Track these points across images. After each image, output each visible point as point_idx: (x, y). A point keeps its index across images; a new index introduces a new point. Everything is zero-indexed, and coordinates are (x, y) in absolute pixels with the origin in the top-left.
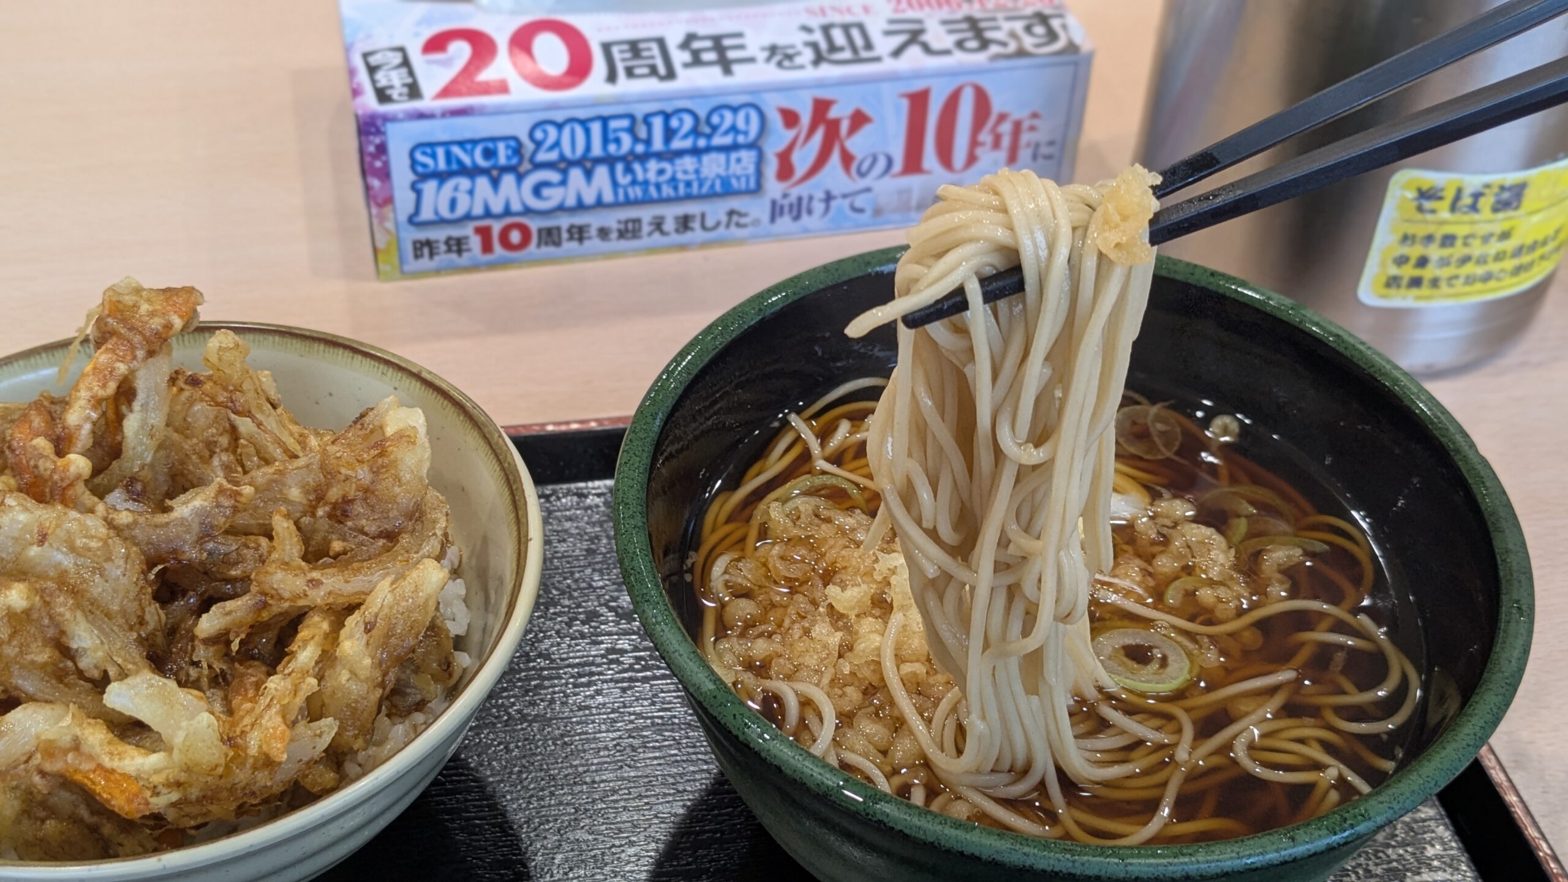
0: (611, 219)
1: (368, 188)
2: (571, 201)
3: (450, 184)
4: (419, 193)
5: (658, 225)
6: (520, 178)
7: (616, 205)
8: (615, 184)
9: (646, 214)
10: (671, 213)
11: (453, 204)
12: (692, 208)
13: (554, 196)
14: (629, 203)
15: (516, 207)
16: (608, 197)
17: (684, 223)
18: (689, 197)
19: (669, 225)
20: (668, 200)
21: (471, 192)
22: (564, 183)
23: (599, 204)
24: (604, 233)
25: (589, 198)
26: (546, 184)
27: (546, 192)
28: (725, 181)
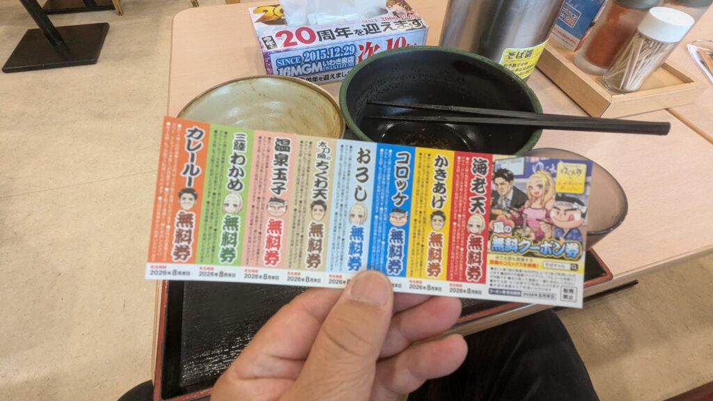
0: (322, 75)
2: (313, 72)
3: (286, 69)
4: (279, 71)
5: (333, 76)
6: (301, 66)
7: (323, 72)
8: (323, 66)
9: (330, 74)
10: (335, 73)
11: (287, 74)
12: (340, 71)
13: (309, 70)
14: (326, 71)
15: (301, 74)
16: (321, 70)
17: (338, 75)
18: (339, 69)
19: (335, 76)
20: (335, 70)
21: (291, 70)
22: (311, 67)
23: (319, 72)
24: (321, 79)
26: (307, 67)
27: (307, 69)
28: (347, 64)
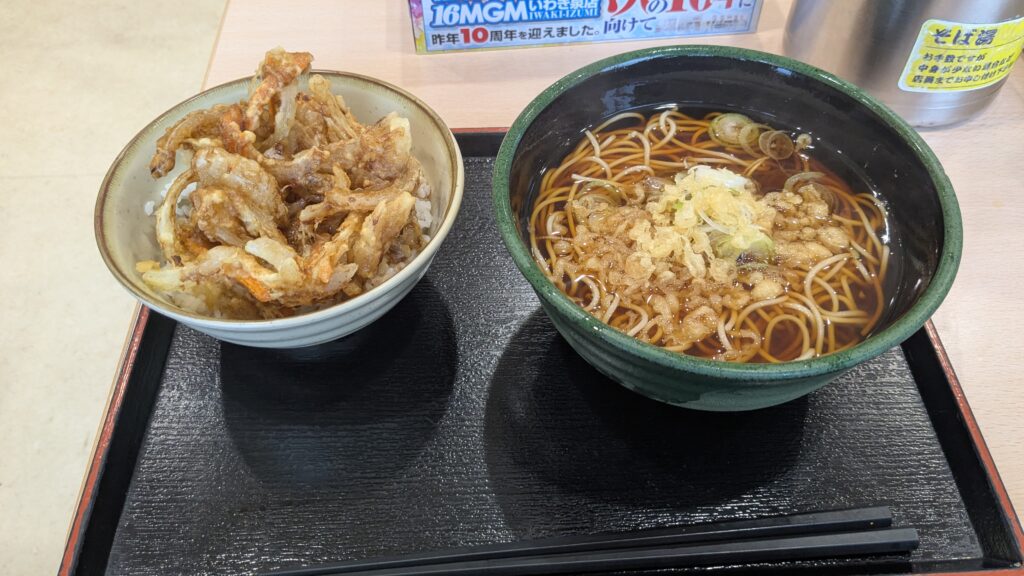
0: (527, 28)
1: (411, 8)
2: (507, 18)
3: (449, 8)
5: (549, 32)
6: (483, 6)
7: (528, 21)
8: (528, 10)
9: (543, 26)
10: (555, 26)
11: (451, 17)
12: (565, 24)
13: (499, 15)
14: (535, 20)
15: (481, 20)
16: (525, 17)
17: (562, 31)
18: (564, 18)
19: (554, 32)
20: (554, 19)
21: (459, 12)
22: (504, 9)
23: (521, 20)
24: (522, 35)
25: (516, 17)
26: (496, 9)
27: (495, 13)
28: (583, 11)
